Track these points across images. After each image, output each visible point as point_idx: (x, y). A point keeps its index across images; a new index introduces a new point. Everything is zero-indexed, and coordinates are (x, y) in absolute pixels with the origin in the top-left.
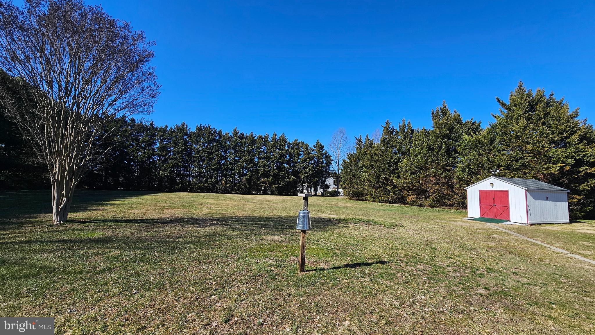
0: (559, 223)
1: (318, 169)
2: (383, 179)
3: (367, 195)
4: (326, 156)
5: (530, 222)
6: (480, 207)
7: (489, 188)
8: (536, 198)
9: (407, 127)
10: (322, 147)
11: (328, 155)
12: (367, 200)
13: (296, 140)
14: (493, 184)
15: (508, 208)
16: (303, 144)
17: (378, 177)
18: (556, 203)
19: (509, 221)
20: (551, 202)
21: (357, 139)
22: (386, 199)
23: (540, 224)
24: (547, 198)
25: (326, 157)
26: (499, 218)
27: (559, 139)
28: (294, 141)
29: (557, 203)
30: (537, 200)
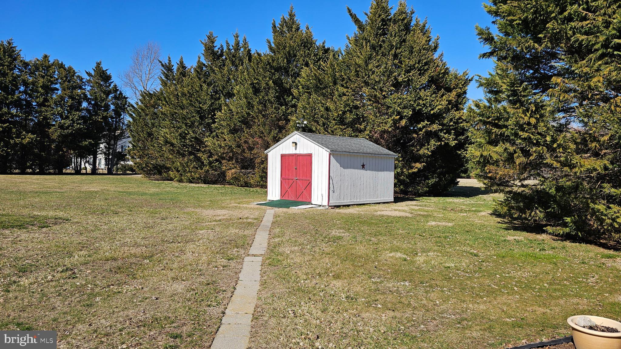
0: (378, 203)
1: (96, 122)
2: (191, 141)
3: (169, 169)
4: (115, 96)
5: (333, 202)
6: (281, 181)
7: (291, 150)
8: (344, 166)
9: (242, 49)
10: (106, 77)
11: (121, 94)
12: (171, 179)
13: (46, 57)
14: (296, 144)
15: (310, 184)
16: (61, 66)
17: (183, 136)
18: (377, 172)
19: (310, 203)
20: (368, 171)
21: (162, 65)
22: (197, 175)
23: (348, 206)
24: (363, 166)
25: (115, 98)
26: (300, 199)
27: (405, 79)
28: (40, 58)
29: (380, 173)
30: (347, 168)
